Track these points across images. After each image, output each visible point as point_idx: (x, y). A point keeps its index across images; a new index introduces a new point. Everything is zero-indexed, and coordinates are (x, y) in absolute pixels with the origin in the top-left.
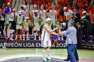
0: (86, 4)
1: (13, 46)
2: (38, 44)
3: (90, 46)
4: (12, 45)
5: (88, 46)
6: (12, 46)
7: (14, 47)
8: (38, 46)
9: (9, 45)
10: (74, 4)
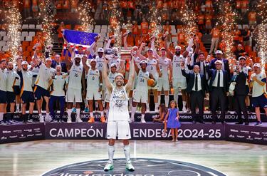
0: (240, 45)
1: (84, 134)
2: (139, 132)
3: (250, 134)
4: (82, 133)
5: (247, 136)
6: (82, 136)
7: (88, 138)
8: (139, 134)
9: (76, 134)
10: (213, 44)
